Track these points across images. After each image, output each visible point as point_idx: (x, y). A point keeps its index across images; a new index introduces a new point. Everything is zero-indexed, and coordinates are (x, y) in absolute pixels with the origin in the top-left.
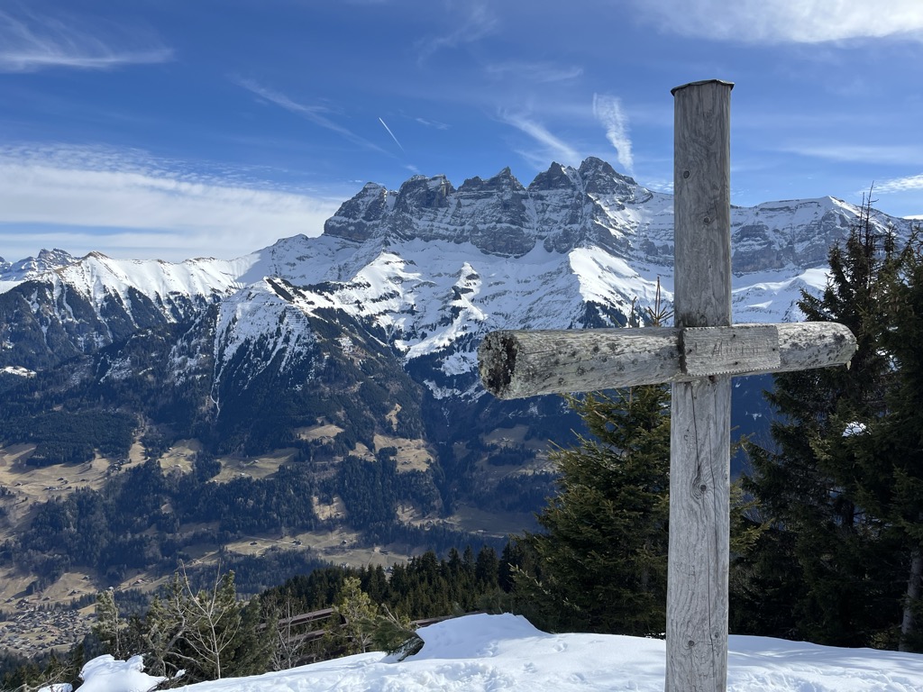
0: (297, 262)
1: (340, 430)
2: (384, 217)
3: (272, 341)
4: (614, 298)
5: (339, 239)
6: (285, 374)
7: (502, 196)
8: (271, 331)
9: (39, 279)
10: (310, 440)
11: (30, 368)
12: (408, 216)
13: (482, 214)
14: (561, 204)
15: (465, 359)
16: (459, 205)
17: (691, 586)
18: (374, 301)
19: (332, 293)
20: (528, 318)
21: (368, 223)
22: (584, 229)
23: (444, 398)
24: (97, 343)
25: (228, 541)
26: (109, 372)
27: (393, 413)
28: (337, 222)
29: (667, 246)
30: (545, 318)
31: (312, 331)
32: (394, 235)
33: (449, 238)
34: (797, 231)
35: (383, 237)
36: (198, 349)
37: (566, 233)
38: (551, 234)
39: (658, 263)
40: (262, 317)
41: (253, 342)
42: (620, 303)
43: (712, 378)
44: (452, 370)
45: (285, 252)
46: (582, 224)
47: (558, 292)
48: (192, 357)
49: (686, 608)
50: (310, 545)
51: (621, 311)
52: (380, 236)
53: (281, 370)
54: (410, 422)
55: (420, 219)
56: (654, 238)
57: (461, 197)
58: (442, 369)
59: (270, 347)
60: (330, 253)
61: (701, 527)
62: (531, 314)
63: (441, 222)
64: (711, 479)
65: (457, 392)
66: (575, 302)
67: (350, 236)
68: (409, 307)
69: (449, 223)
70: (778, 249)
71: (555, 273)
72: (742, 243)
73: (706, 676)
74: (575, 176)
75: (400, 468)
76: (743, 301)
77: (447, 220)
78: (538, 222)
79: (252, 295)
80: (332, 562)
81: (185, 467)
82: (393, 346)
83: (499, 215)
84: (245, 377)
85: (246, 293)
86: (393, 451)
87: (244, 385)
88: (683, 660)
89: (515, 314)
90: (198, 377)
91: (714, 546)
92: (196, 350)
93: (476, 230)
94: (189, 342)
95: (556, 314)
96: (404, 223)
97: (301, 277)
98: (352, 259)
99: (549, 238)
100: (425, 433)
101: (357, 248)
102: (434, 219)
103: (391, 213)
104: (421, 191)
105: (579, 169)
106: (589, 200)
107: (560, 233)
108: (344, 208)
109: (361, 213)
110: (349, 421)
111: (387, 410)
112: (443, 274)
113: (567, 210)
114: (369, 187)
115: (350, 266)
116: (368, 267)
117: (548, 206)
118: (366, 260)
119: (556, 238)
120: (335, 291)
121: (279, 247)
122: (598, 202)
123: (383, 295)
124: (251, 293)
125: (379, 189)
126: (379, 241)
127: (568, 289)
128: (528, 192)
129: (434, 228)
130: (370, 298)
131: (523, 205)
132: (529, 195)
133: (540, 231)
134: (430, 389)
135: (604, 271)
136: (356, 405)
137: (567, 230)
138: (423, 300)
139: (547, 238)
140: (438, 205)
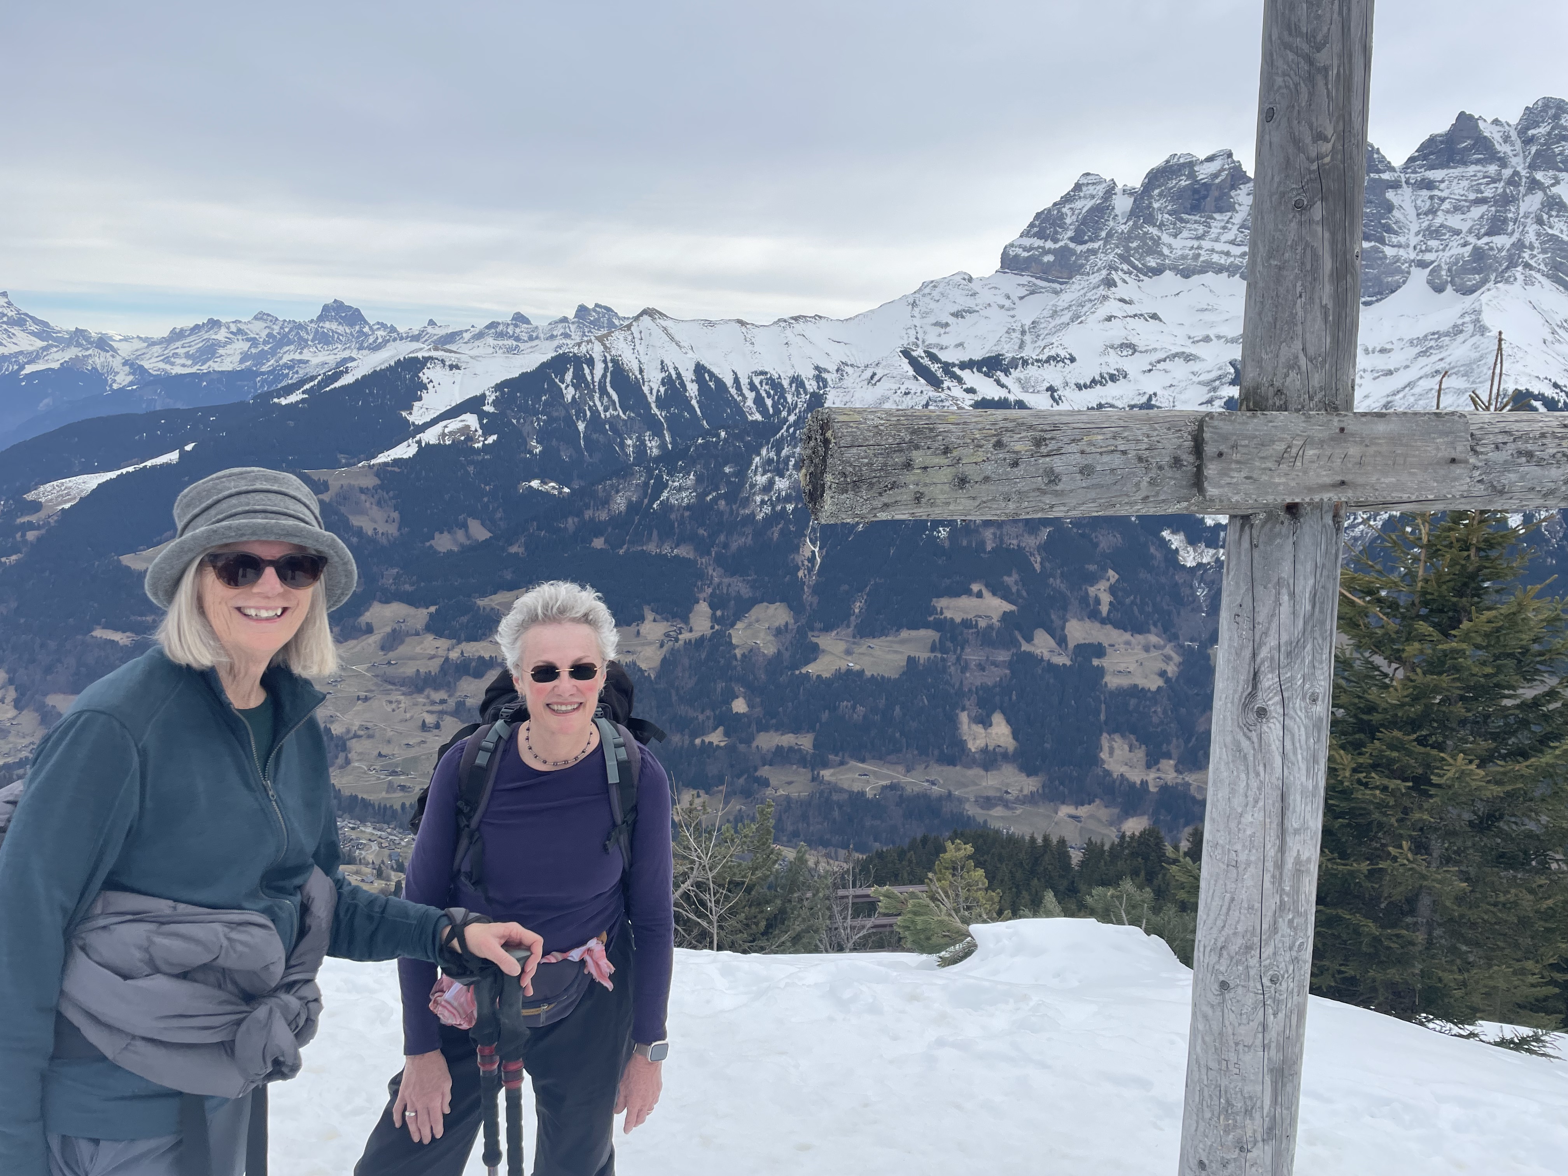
0: (951, 320)
1: (1008, 607)
2: (1110, 235)
5: (1025, 279)
9: (576, 350)
10: (958, 620)
11: (562, 483)
12: (1154, 231)
14: (1472, 196)
17: (1231, 886)
18: (1079, 387)
19: (1006, 372)
21: (1079, 248)
22: (1520, 245)
23: (1200, 565)
24: (651, 448)
25: (825, 765)
26: (665, 494)
27: (1103, 585)
28: (1025, 249)
32: (1125, 267)
33: (1232, 270)
35: (1104, 272)
36: (792, 463)
37: (1479, 254)
38: (1445, 257)
43: (1292, 509)
45: (933, 305)
46: (1516, 235)
48: (782, 476)
49: (1220, 923)
50: (952, 789)
52: (1099, 270)
54: (1133, 603)
55: (1175, 236)
60: (1007, 303)
61: (1254, 784)
63: (1217, 240)
64: (1278, 698)
67: (1045, 273)
68: (1144, 399)
69: (1232, 242)
71: (1447, 334)
73: (1249, 1047)
74: (1506, 139)
75: (1112, 682)
77: (1230, 236)
78: (1418, 233)
79: (876, 378)
80: (985, 822)
81: (768, 646)
85: (868, 374)
86: (1099, 651)
88: (1210, 1012)
90: (790, 507)
91: (1276, 820)
92: (787, 465)
94: (778, 453)
96: (1145, 244)
97: (957, 346)
98: (1047, 313)
99: (1439, 266)
100: (1159, 624)
101: (1056, 293)
102: (1204, 235)
103: (1123, 227)
104: (1183, 183)
105: (1518, 124)
106: (1534, 185)
107: (1466, 255)
108: (1037, 223)
109: (1067, 229)
110: (1025, 594)
111: (1093, 579)
112: (1213, 337)
113: (1484, 208)
114: (1085, 182)
115: (1042, 326)
116: (1074, 326)
117: (1443, 200)
118: (1071, 314)
119: (1456, 263)
120: (1012, 370)
121: (924, 295)
122: (1555, 190)
123: (1098, 378)
124: (874, 374)
125: (1104, 185)
126: (1097, 279)
127: (1475, 366)
128: (1402, 175)
129: (1202, 252)
130: (1074, 381)
131: (1388, 200)
132: (1403, 180)
133: (1421, 251)
134: (1173, 547)
135: (1557, 329)
136: (1037, 567)
137: (1481, 248)
138: (1171, 386)
139: (1435, 264)
140: (1213, 209)
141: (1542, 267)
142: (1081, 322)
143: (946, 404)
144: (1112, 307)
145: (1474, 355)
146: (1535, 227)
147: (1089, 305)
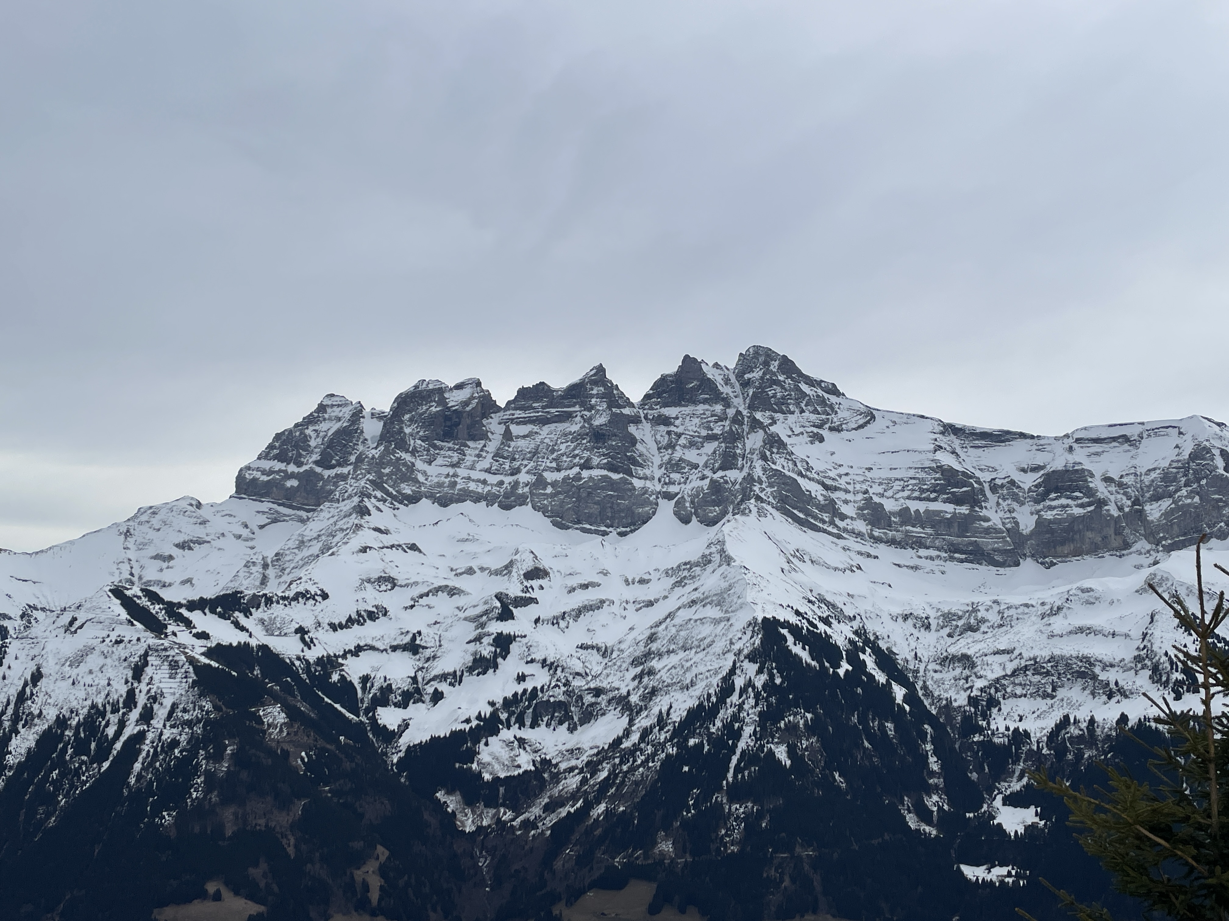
0: (176, 552)
1: (255, 909)
2: (360, 459)
3: (114, 719)
4: (813, 612)
5: (266, 506)
6: (139, 790)
7: (590, 418)
8: (114, 696)
12: (407, 457)
13: (553, 451)
14: (704, 433)
15: (522, 742)
16: (508, 436)
18: (334, 627)
19: (247, 613)
20: (648, 655)
21: (327, 473)
22: (750, 479)
23: (480, 829)
27: (371, 866)
28: (264, 472)
29: (907, 509)
30: (682, 654)
31: (201, 695)
32: (379, 494)
33: (489, 499)
34: (1147, 480)
35: (356, 499)
37: (716, 487)
38: (687, 489)
39: (892, 542)
40: (96, 669)
41: (74, 723)
42: (826, 621)
44: (497, 767)
45: (152, 534)
46: (746, 470)
47: (704, 601)
51: (829, 637)
52: (350, 496)
53: (132, 780)
54: (407, 884)
55: (430, 463)
56: (882, 495)
57: (512, 420)
58: (474, 766)
59: (111, 731)
60: (245, 533)
62: (654, 647)
63: (472, 468)
65: (507, 815)
66: (741, 619)
67: (289, 499)
68: (407, 639)
69: (488, 471)
70: (1115, 513)
71: (697, 564)
72: (1048, 503)
74: (727, 381)
76: (1061, 614)
77: (485, 464)
78: (660, 467)
79: (77, 624)
82: (374, 720)
83: (586, 454)
84: (52, 799)
85: (66, 619)
87: (48, 817)
89: (622, 646)
93: (541, 482)
95: (704, 646)
96: (399, 470)
97: (184, 582)
98: (292, 544)
99: (683, 497)
100: (439, 908)
101: (303, 521)
102: (458, 463)
103: (374, 451)
104: (433, 409)
105: (735, 368)
106: (755, 424)
107: (705, 488)
108: (277, 444)
109: (312, 452)
110: (276, 888)
111: (359, 860)
112: (476, 569)
113: (715, 444)
114: (330, 403)
115: (288, 558)
116: (325, 559)
117: (679, 435)
118: (320, 544)
119: (697, 496)
120: (253, 610)
121: (141, 523)
122: (773, 429)
123: (354, 616)
124: (74, 619)
125: (350, 408)
126: (348, 507)
127: (726, 596)
128: (641, 411)
129: (458, 480)
130: (327, 621)
131: (631, 434)
132: (642, 416)
133: (666, 484)
134: (449, 810)
135: (791, 558)
136: (291, 851)
137: (717, 481)
138: (436, 623)
139: (679, 496)
140: (466, 436)
141: (771, 499)
142: (333, 554)
143: (171, 653)
144: (366, 537)
145: (725, 585)
146: (761, 462)
147: (340, 535)
